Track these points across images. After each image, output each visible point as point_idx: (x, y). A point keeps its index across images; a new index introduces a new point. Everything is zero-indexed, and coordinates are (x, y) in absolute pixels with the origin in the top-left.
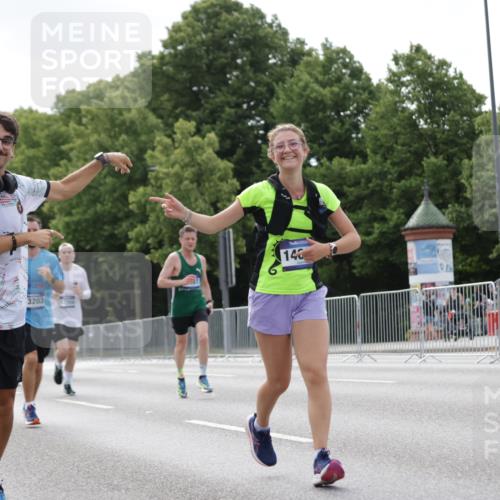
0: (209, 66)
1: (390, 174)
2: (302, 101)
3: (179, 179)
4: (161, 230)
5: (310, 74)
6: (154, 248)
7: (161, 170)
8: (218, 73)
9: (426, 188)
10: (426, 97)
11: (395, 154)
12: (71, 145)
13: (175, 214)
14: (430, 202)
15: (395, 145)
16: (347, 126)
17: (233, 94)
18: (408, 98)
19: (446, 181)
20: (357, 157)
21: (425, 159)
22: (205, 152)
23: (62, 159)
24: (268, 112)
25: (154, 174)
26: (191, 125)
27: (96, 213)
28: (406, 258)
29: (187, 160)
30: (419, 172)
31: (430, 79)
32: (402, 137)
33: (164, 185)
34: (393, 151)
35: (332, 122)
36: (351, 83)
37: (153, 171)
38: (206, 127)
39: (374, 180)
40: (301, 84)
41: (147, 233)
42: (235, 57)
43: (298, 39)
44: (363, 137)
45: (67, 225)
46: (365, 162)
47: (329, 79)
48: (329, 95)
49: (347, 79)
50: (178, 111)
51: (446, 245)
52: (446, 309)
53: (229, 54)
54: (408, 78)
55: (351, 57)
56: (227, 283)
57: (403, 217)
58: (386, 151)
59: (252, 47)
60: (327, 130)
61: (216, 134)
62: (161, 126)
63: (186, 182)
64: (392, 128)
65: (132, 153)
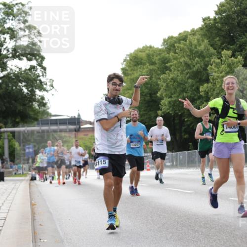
0: (238, 23)
7: (215, 75)
12: (171, 64)
22: (238, 66)
23: (167, 70)
25: (212, 77)
26: (229, 53)
37: (212, 75)
38: (237, 53)
45: (170, 102)
50: (223, 46)
61: (243, 57)
62: (216, 53)
65: (201, 67)
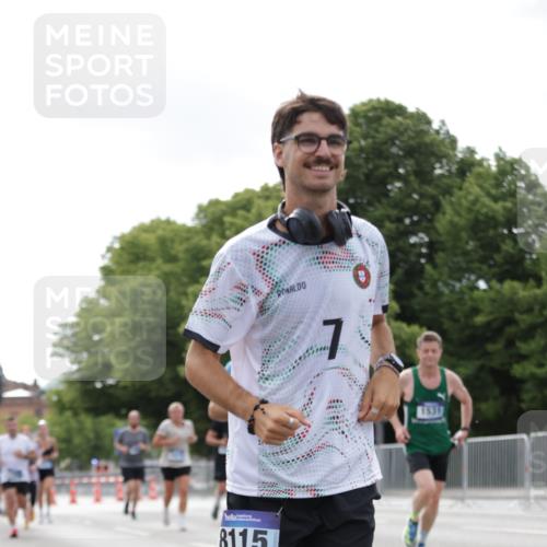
0: (368, 176)
2: (471, 216)
5: (481, 187)
8: (378, 184)
16: (520, 246)
17: (394, 207)
20: (531, 280)
24: (432, 227)
35: (503, 241)
40: (471, 198)
42: (396, 167)
43: (468, 148)
44: (537, 258)
46: (539, 287)
47: (502, 193)
48: (501, 211)
53: (391, 162)
60: (498, 249)
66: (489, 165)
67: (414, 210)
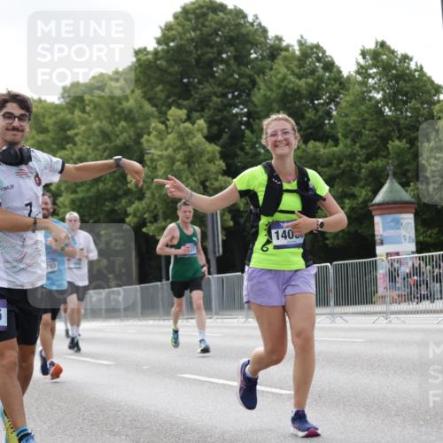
0: (198, 60)
1: (359, 155)
2: (281, 90)
3: (172, 160)
4: (156, 206)
5: (287, 67)
6: (150, 222)
7: (155, 152)
8: (206, 67)
9: (390, 169)
10: (391, 88)
11: (364, 138)
12: (76, 131)
13: (177, 194)
14: (394, 181)
15: (363, 130)
16: (320, 113)
17: (219, 85)
18: (374, 88)
19: (408, 162)
20: (330, 141)
21: (390, 142)
22: (195, 137)
23: (68, 143)
24: (250, 101)
25: (149, 156)
26: (183, 113)
27: (98, 190)
28: (374, 231)
29: (179, 144)
30: (384, 154)
31: (394, 72)
32: (369, 123)
33: (158, 167)
34: (361, 135)
35: (307, 110)
36: (324, 76)
37: (148, 153)
38: (195, 115)
39: (345, 161)
40: (280, 76)
41: (144, 208)
42: (220, 53)
43: (277, 36)
44: (335, 123)
45: (73, 201)
46: (336, 146)
47: (304, 71)
48: (304, 85)
49: (321, 71)
50: (170, 100)
51: (408, 219)
52: (409, 276)
53: (215, 50)
54: (374, 70)
55: (324, 52)
56: (215, 252)
57: (370, 194)
58: (355, 136)
59: (235, 43)
60: (302, 117)
61: (205, 121)
62: (156, 113)
63: (178, 164)
64: (360, 115)
65: (130, 137)
66: (294, 50)
67: (235, 87)
